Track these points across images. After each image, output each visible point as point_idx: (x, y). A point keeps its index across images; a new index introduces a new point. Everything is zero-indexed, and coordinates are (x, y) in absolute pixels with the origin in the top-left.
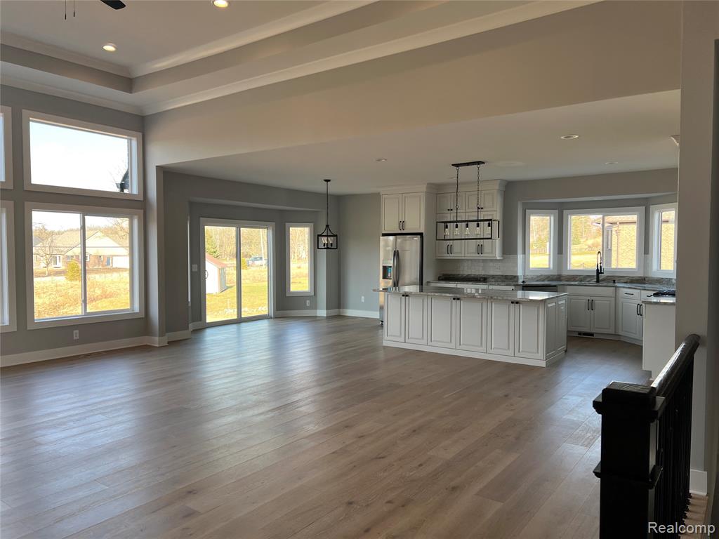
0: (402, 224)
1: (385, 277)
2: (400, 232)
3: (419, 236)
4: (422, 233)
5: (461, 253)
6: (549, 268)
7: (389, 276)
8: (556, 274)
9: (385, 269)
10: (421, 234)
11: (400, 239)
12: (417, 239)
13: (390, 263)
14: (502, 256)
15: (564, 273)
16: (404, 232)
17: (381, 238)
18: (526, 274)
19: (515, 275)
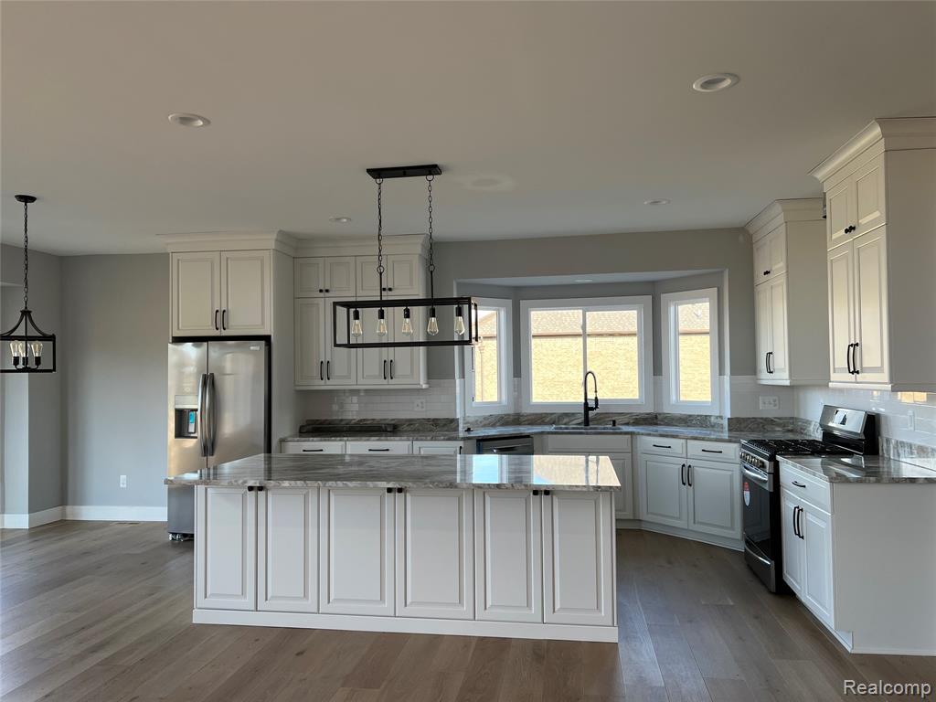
0: (221, 316)
1: (181, 432)
2: (217, 333)
3: (263, 342)
4: (270, 337)
5: (348, 377)
6: (499, 402)
7: (191, 429)
8: (511, 412)
9: (181, 416)
10: (267, 339)
11: (215, 349)
12: (257, 347)
13: (193, 402)
14: (428, 383)
15: (526, 410)
16: (225, 333)
17: (171, 346)
18: (467, 415)
19: (451, 417)
